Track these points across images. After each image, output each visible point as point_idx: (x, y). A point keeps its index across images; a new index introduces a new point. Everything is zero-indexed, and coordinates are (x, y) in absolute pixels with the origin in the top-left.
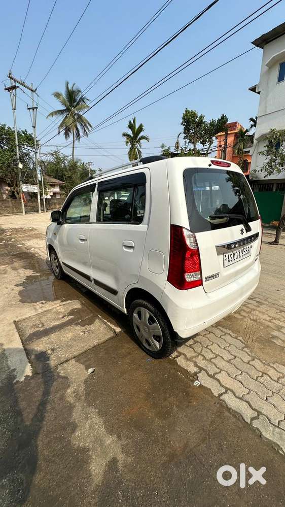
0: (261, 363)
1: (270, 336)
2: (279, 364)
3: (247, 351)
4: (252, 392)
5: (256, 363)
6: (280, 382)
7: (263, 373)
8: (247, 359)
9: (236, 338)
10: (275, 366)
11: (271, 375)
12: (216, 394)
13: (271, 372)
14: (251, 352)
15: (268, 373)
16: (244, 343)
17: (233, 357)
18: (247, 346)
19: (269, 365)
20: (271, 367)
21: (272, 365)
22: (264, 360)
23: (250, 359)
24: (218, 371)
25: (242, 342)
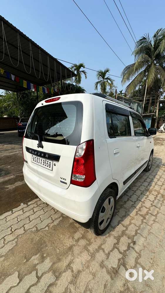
0: (20, 234)
1: (45, 255)
2: (14, 246)
3: (33, 229)
4: (6, 222)
5: (21, 231)
6: (2, 239)
7: (13, 232)
8: (27, 227)
9: (47, 226)
10: (14, 242)
11: (9, 236)
12: (13, 210)
13: (11, 238)
14: (32, 231)
15: (11, 235)
16: (40, 230)
17: (31, 220)
18: (37, 231)
19: (16, 238)
20: (14, 239)
21: (16, 240)
22: (21, 237)
23: (25, 229)
24: (24, 212)
25: (43, 228)
